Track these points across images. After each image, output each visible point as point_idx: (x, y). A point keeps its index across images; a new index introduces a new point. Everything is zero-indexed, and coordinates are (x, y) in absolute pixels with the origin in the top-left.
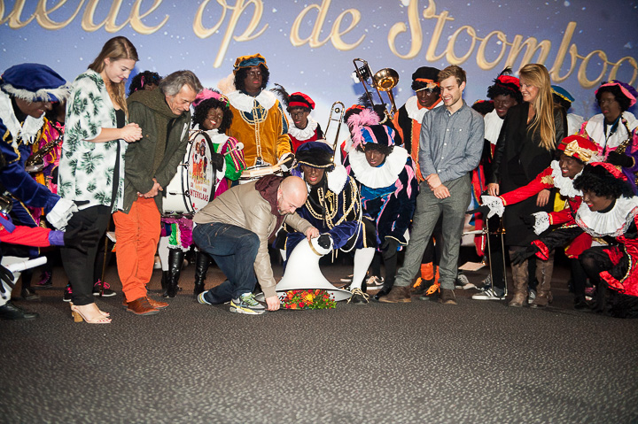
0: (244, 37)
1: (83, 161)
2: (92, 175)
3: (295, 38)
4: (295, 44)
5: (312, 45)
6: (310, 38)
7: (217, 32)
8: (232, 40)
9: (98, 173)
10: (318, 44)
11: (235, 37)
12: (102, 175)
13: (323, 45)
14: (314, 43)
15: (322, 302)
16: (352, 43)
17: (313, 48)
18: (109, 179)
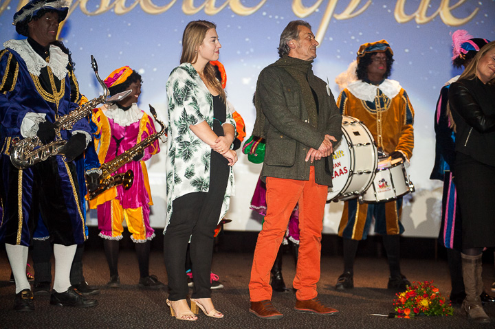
0: (345, 15)
1: (180, 148)
2: (190, 162)
3: (400, 16)
4: (399, 20)
5: (418, 21)
6: (416, 14)
7: (317, 10)
8: (332, 18)
9: (196, 160)
10: (425, 20)
11: (335, 16)
12: (200, 161)
13: (431, 21)
14: (421, 18)
15: (439, 307)
16: (463, 18)
17: (420, 24)
18: (206, 164)
